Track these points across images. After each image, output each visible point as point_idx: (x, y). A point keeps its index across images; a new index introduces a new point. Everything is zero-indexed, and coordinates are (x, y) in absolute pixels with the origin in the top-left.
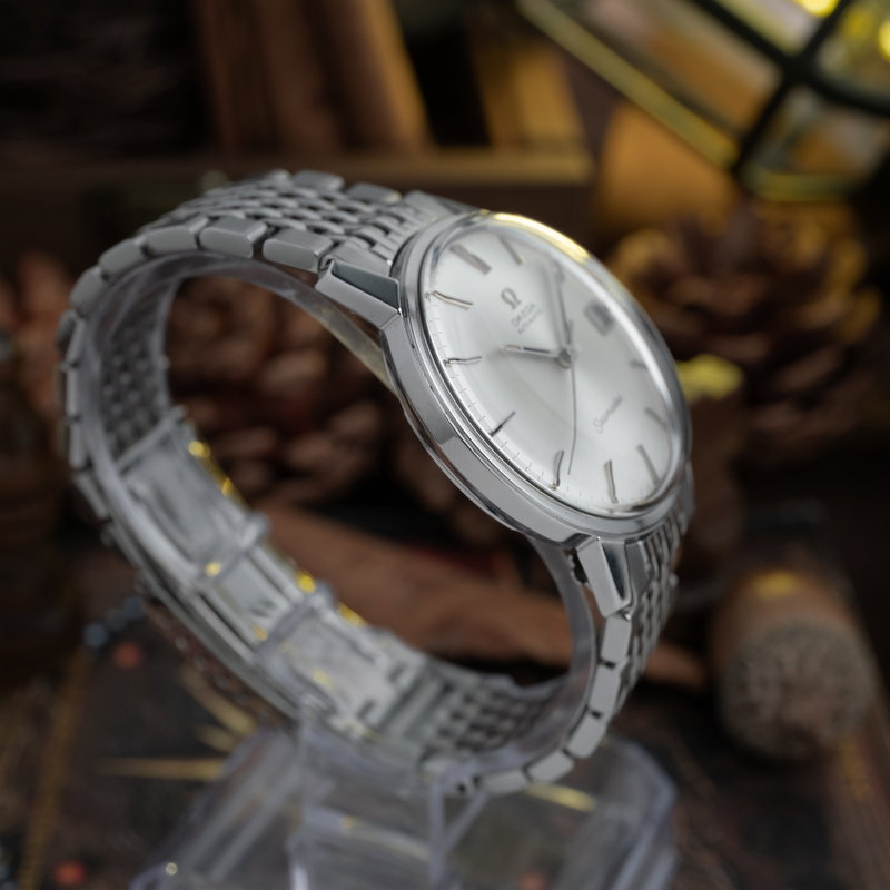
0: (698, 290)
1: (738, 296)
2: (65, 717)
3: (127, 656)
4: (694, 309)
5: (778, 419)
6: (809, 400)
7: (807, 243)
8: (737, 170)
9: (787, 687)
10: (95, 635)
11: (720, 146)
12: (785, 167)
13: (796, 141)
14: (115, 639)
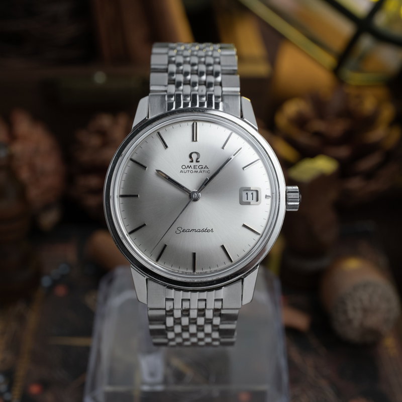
0: (319, 126)
1: (337, 128)
2: (33, 318)
3: (61, 291)
4: (317, 134)
5: (355, 184)
6: (369, 175)
7: (369, 104)
8: (336, 71)
9: (365, 311)
10: (46, 281)
11: (329, 60)
12: (358, 70)
13: (363, 58)
14: (55, 283)
